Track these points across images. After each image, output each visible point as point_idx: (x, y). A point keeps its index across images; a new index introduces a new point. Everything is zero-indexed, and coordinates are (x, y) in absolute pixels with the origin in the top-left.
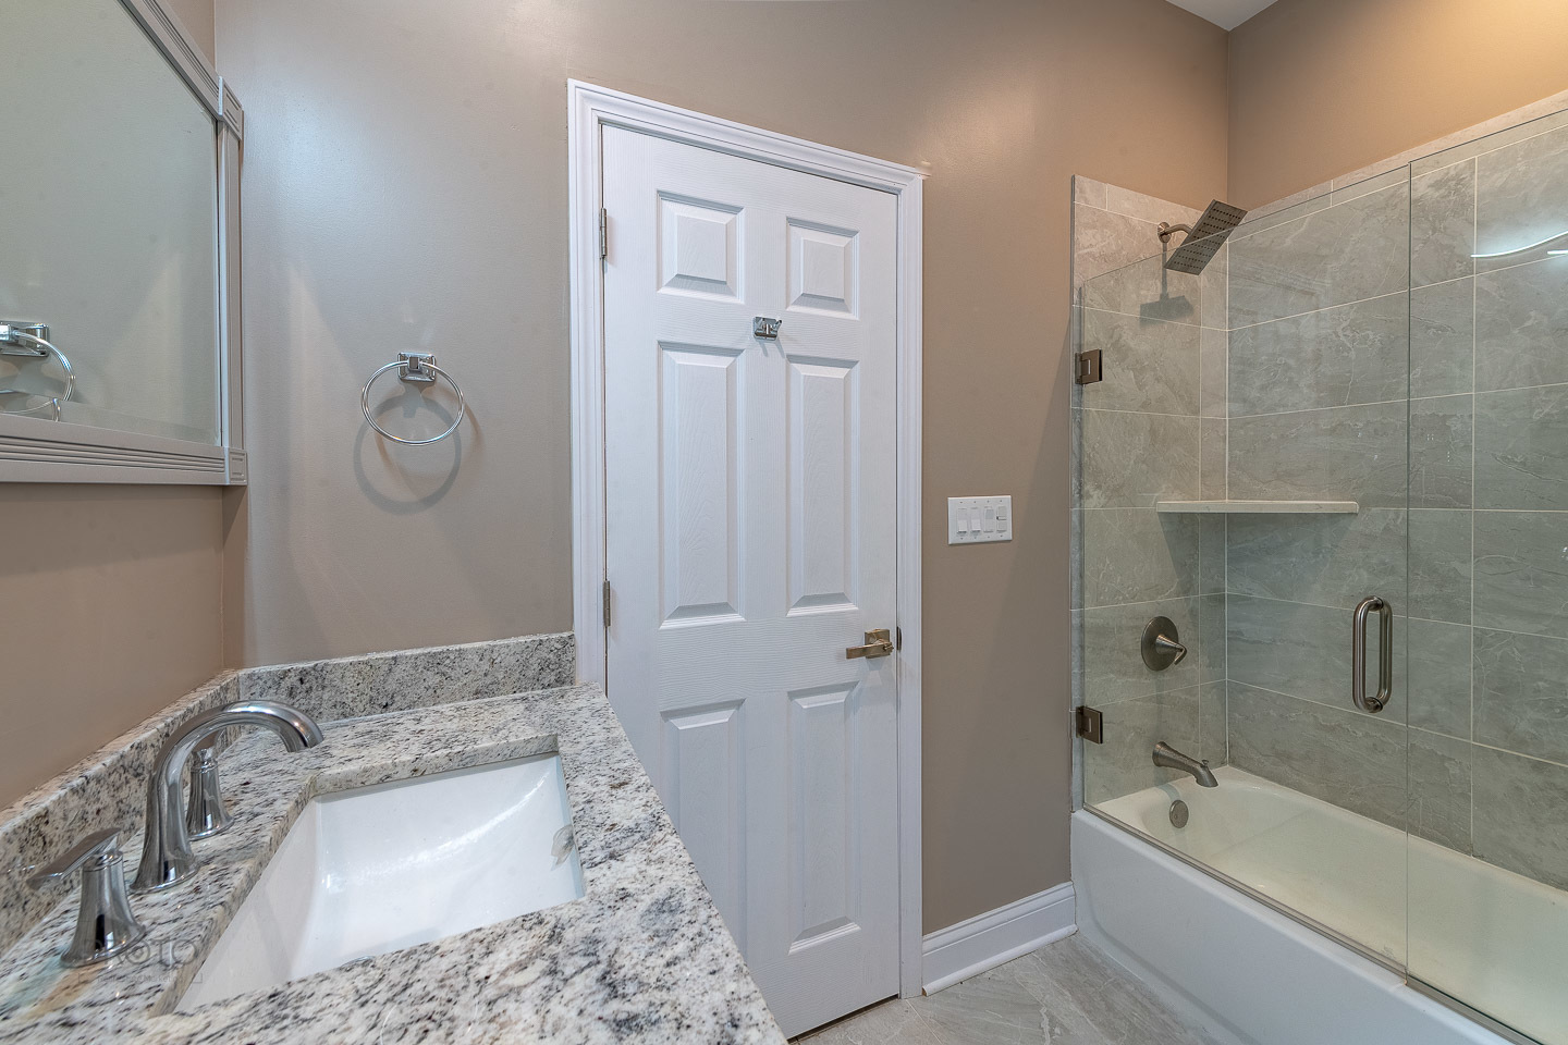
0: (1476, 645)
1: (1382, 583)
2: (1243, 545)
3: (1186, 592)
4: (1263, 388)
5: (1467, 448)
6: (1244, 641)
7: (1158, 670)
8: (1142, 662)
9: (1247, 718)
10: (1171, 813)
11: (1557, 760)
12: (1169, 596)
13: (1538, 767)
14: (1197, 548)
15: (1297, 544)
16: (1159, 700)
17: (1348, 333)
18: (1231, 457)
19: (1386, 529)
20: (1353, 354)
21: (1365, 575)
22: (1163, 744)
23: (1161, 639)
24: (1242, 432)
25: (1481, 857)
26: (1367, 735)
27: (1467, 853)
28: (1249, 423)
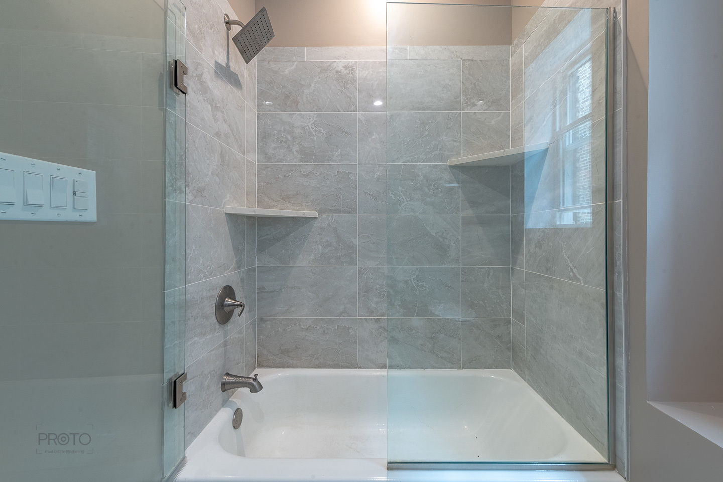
0: (359, 274)
1: (327, 251)
2: (265, 237)
3: (239, 268)
4: (275, 148)
5: (355, 188)
6: (265, 292)
7: (224, 324)
8: (216, 321)
9: (267, 337)
10: (234, 420)
11: (382, 316)
12: (231, 271)
13: (377, 321)
14: (244, 239)
15: (292, 234)
16: (225, 344)
17: (313, 127)
18: (259, 186)
19: (329, 225)
20: (315, 138)
21: (320, 247)
22: (228, 374)
23: (228, 301)
24: (265, 172)
25: (360, 368)
26: (321, 327)
27: (356, 368)
28: (268, 168)
